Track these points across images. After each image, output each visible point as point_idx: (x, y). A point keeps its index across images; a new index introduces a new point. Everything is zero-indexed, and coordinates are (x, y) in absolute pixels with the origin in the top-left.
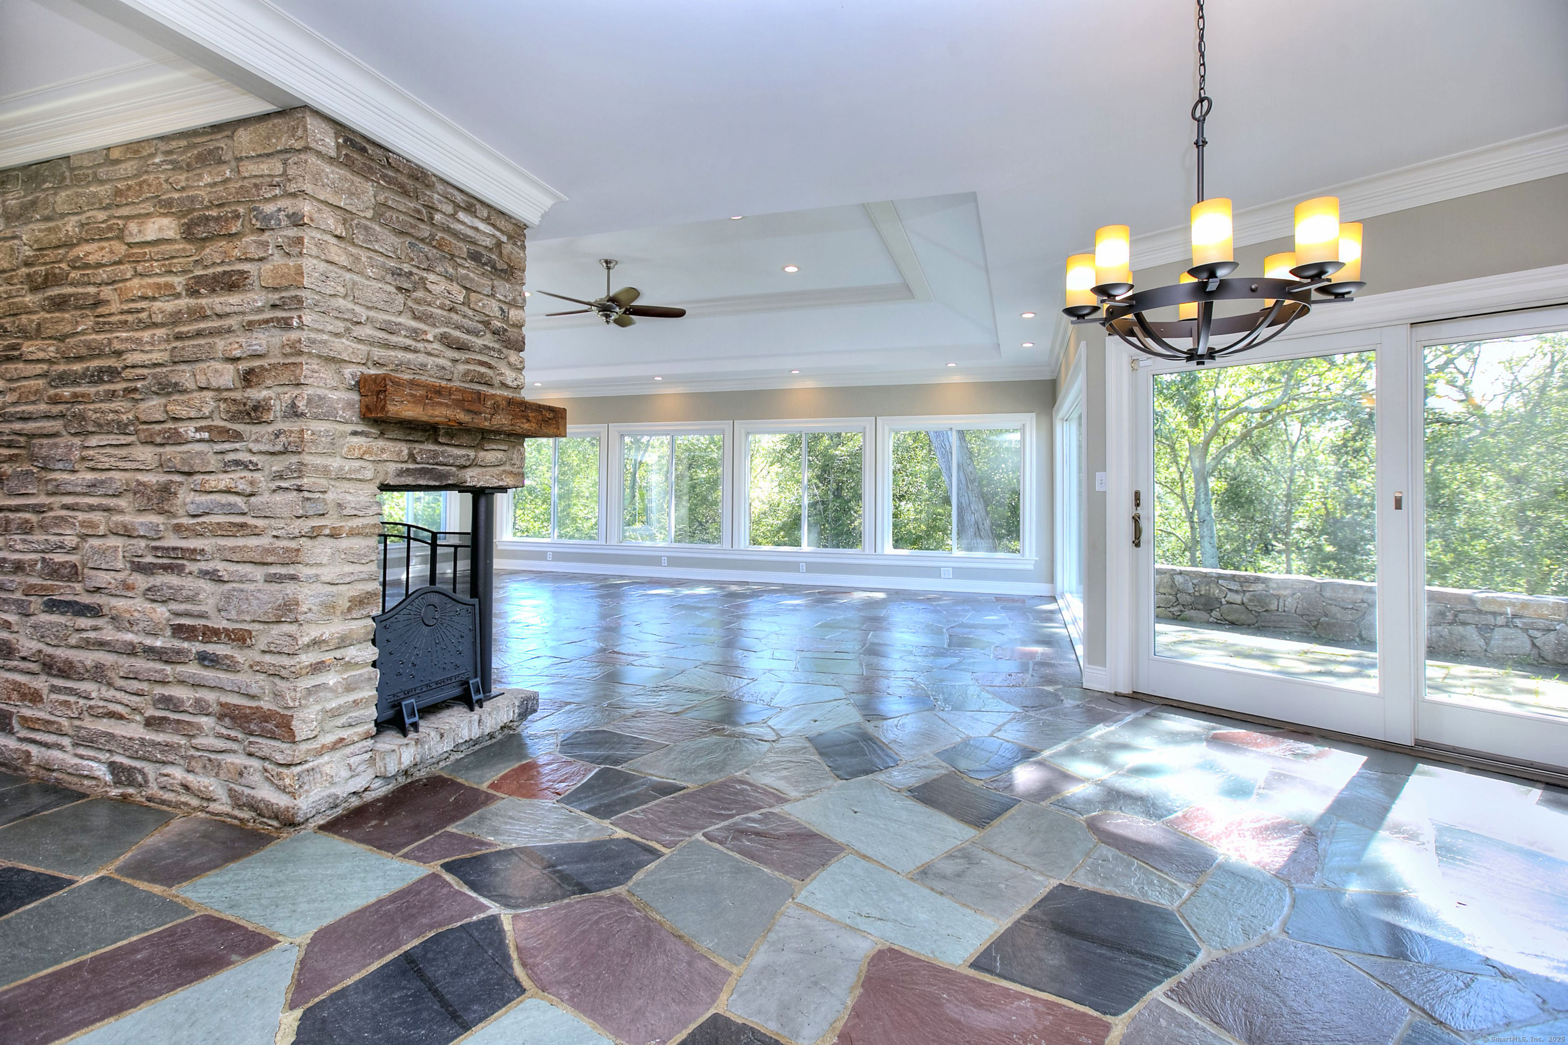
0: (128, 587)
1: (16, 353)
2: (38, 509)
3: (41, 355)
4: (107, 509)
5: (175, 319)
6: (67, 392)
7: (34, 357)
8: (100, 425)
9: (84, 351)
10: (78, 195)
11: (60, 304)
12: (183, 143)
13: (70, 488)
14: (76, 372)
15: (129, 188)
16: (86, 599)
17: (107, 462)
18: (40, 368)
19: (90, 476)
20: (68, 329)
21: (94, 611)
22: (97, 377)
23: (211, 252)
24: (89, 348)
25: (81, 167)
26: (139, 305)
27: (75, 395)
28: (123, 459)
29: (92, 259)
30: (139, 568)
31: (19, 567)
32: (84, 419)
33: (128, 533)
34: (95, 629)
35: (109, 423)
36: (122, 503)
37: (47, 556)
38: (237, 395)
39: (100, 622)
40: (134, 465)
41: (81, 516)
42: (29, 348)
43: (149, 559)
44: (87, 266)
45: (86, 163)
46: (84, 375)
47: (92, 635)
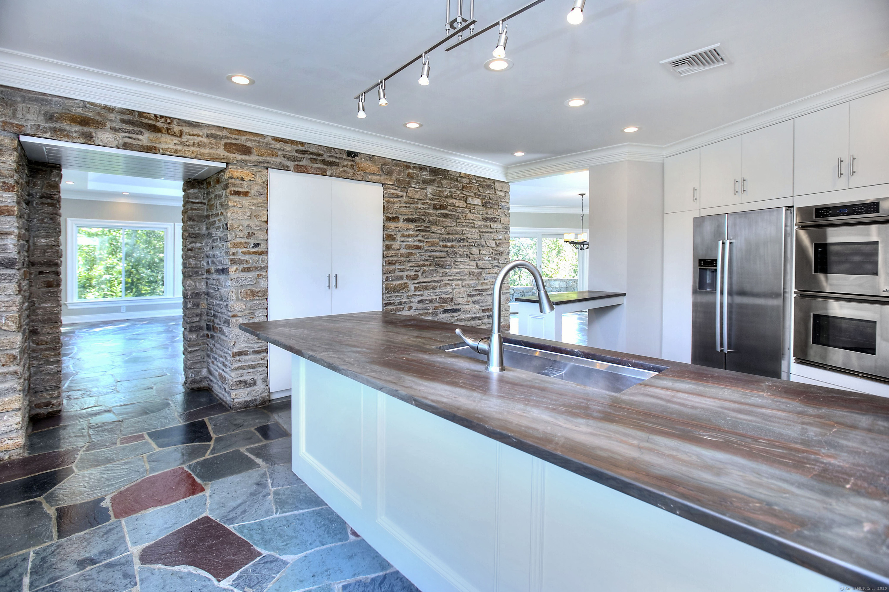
0: (468, 302)
1: (429, 229)
2: (438, 281)
3: (439, 232)
4: (462, 280)
5: (480, 227)
6: (449, 244)
7: (436, 232)
8: (461, 255)
9: (454, 232)
10: (451, 183)
11: (445, 216)
12: (482, 180)
13: (450, 274)
14: (452, 239)
15: (467, 187)
16: (455, 307)
17: (463, 266)
18: (438, 236)
19: (457, 270)
20: (449, 224)
21: (459, 310)
22: (460, 240)
23: (490, 211)
24: (456, 232)
25: (451, 175)
26: (471, 221)
27: (453, 246)
28: (467, 265)
29: (457, 205)
30: (470, 296)
31: (431, 301)
32: (456, 253)
33: (469, 286)
34: (459, 315)
35: (464, 255)
36: (466, 278)
37: (441, 296)
38: (495, 249)
39: (459, 313)
40: (470, 267)
41: (454, 282)
42: (434, 228)
43: (473, 293)
44: (454, 206)
45: (454, 174)
46: (455, 240)
47: (458, 317)
